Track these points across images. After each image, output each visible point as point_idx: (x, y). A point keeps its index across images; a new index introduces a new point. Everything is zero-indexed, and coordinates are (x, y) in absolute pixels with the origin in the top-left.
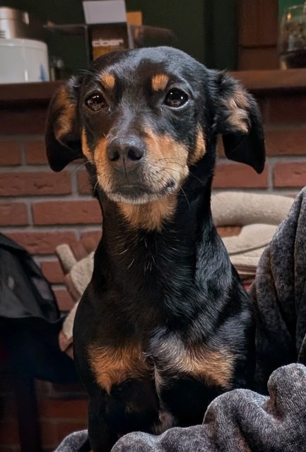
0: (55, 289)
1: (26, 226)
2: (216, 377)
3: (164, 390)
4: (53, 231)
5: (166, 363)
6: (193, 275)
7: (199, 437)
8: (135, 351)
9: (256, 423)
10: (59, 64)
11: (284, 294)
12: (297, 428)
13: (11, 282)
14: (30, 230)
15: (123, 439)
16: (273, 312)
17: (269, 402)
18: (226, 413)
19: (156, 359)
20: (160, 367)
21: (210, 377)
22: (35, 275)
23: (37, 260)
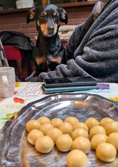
0: (34, 44)
1: (29, 33)
2: (58, 62)
3: (49, 65)
4: (34, 34)
5: (49, 60)
6: (55, 44)
7: (54, 73)
8: (44, 58)
9: (64, 70)
10: (36, 3)
11: (72, 45)
12: (72, 71)
13: (26, 43)
14: (30, 34)
15: (41, 73)
16: (70, 49)
17: (67, 66)
18: (59, 69)
19: (48, 59)
20: (48, 61)
21: (57, 62)
22: (31, 42)
23: (31, 39)
